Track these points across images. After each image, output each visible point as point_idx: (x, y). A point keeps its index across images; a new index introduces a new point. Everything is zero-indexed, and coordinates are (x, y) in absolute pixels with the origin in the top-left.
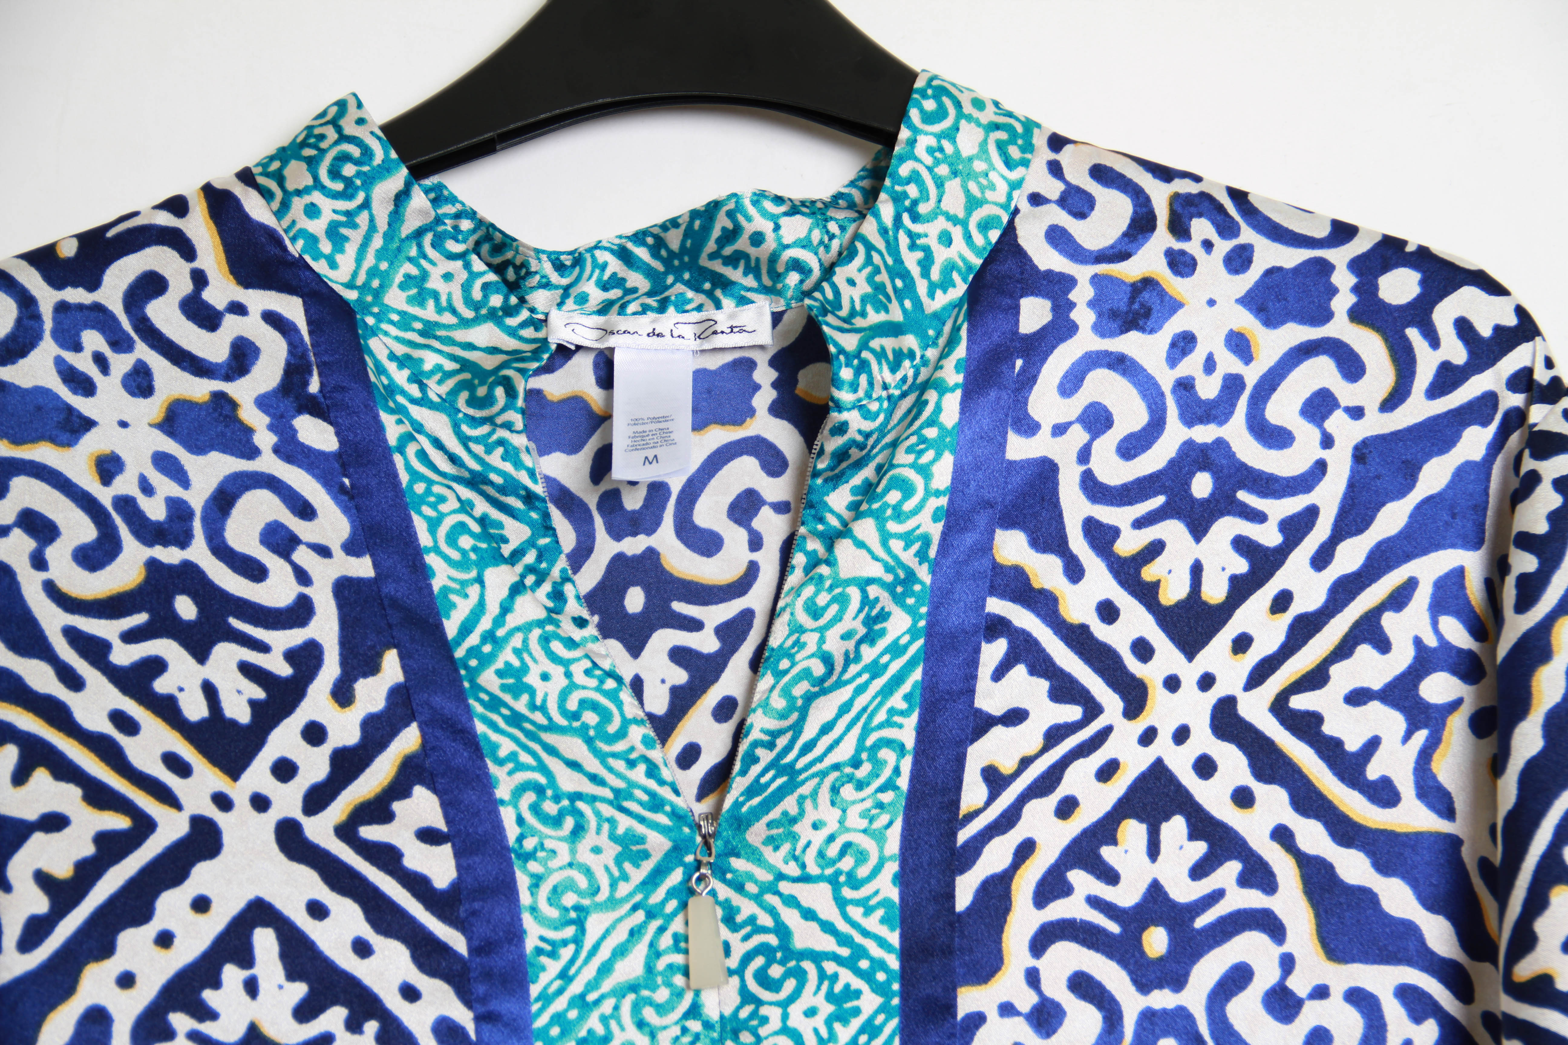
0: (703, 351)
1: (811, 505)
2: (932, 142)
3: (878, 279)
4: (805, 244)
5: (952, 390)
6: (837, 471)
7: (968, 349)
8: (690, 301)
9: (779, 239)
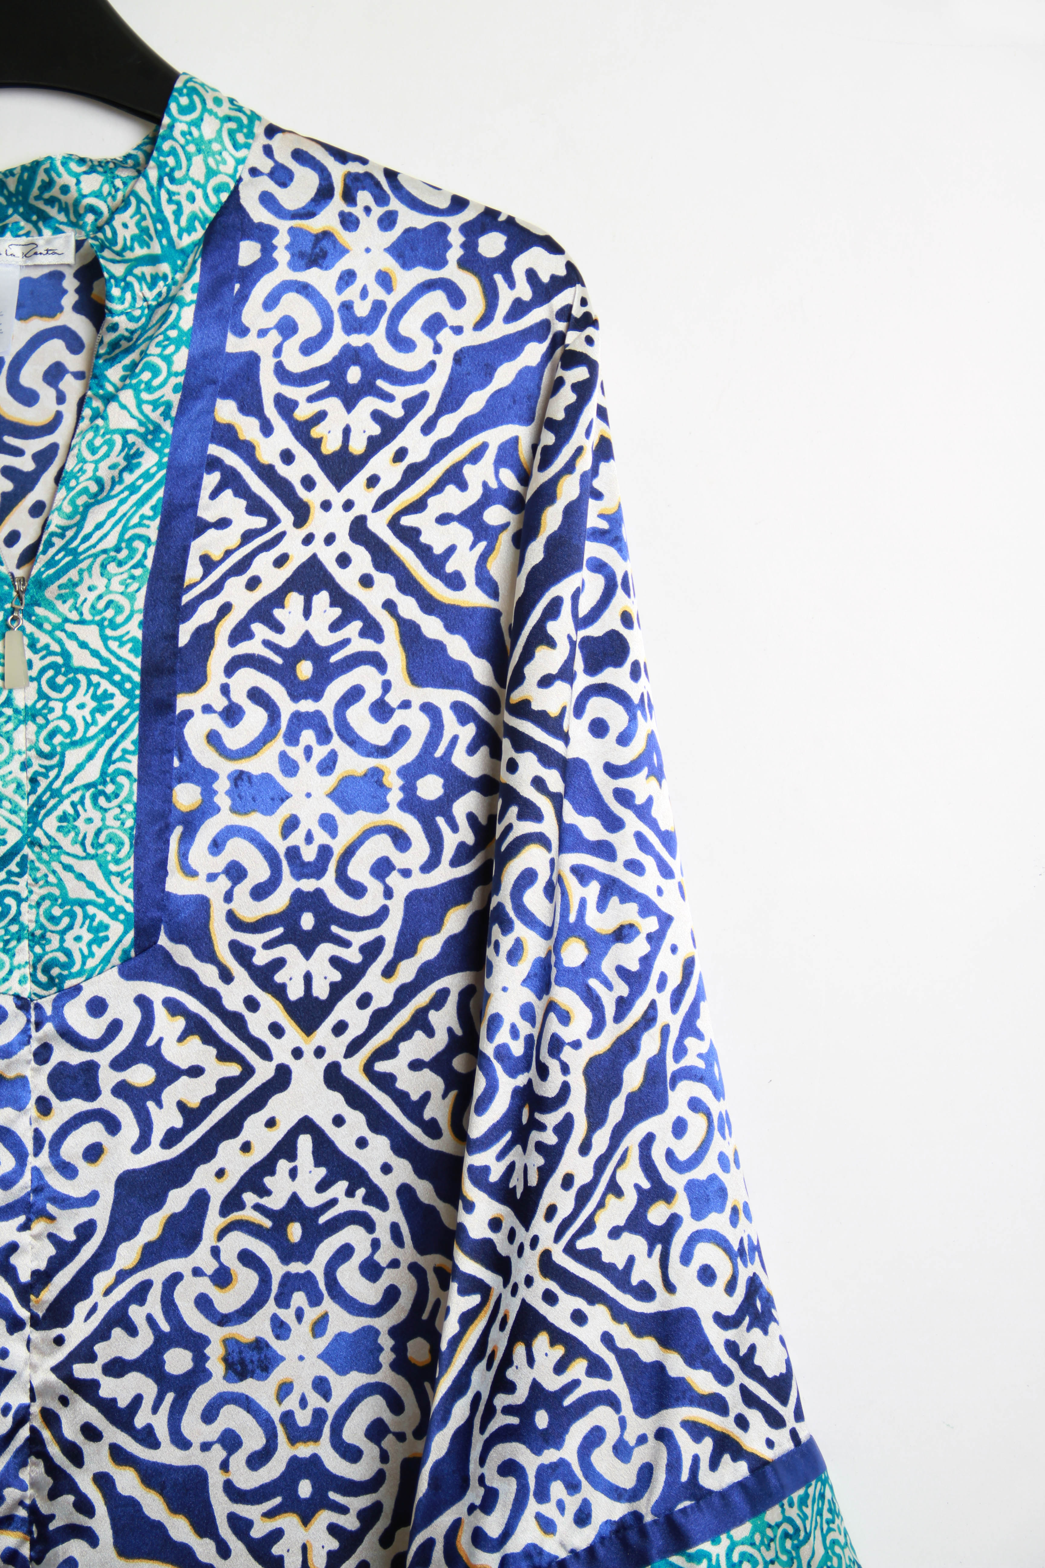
0: (27, 266)
1: (95, 377)
2: (184, 127)
3: (144, 224)
4: (98, 195)
5: (189, 304)
6: (113, 355)
7: (201, 276)
8: (22, 228)
9: (79, 190)
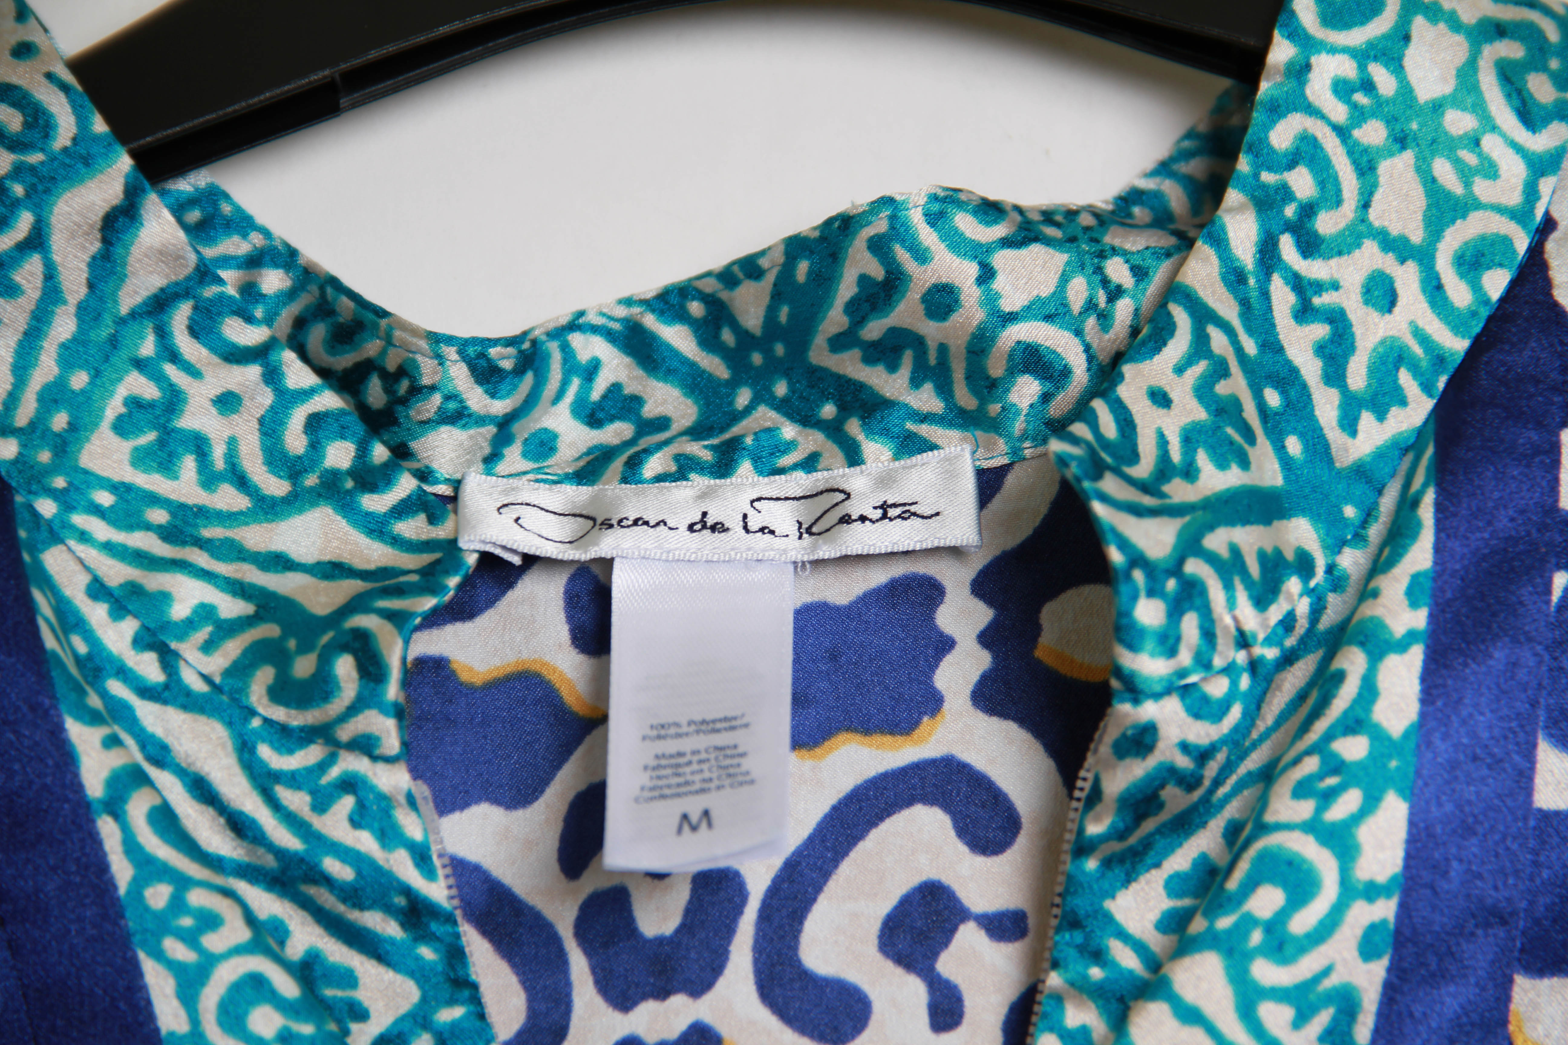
0: (818, 563)
1: (1073, 922)
2: (1347, 68)
3: (1222, 388)
4: (1052, 311)
5: (1402, 646)
6: (1133, 840)
7: (1438, 549)
8: (790, 446)
9: (991, 300)
